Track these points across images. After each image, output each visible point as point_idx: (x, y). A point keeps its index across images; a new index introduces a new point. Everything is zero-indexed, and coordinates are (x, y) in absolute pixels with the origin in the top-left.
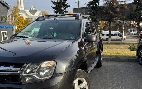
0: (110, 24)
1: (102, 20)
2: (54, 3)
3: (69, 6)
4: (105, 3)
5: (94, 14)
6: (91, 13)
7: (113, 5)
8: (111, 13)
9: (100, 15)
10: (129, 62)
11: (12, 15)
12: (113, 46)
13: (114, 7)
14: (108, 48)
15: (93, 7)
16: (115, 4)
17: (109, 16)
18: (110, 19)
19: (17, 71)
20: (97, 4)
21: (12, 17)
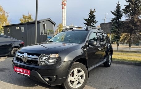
0: (131, 35)
1: (124, 32)
2: (86, 20)
3: (97, 22)
4: (127, 18)
5: (117, 27)
6: (114, 27)
7: (134, 20)
8: (132, 26)
9: (122, 28)
10: (135, 65)
11: (58, 29)
12: (132, 54)
13: (135, 22)
14: (127, 55)
15: (116, 22)
16: (135, 19)
17: (130, 29)
18: (131, 31)
19: (37, 58)
20: (120, 20)
21: (58, 31)
